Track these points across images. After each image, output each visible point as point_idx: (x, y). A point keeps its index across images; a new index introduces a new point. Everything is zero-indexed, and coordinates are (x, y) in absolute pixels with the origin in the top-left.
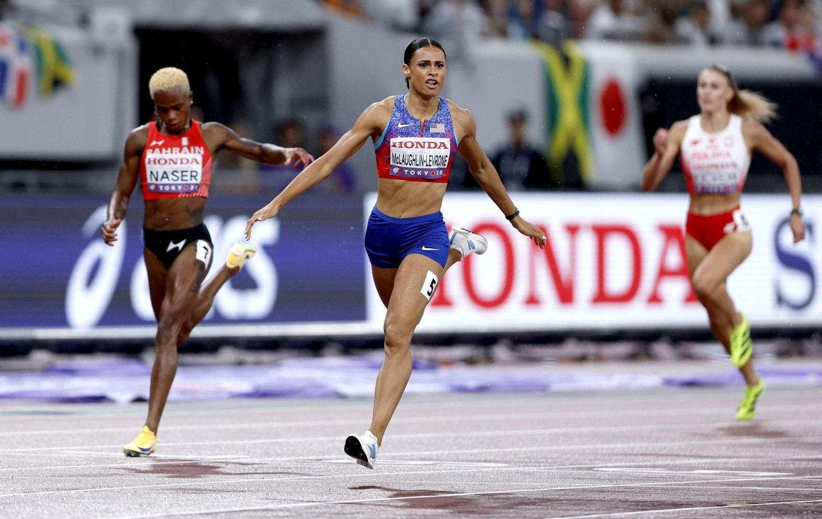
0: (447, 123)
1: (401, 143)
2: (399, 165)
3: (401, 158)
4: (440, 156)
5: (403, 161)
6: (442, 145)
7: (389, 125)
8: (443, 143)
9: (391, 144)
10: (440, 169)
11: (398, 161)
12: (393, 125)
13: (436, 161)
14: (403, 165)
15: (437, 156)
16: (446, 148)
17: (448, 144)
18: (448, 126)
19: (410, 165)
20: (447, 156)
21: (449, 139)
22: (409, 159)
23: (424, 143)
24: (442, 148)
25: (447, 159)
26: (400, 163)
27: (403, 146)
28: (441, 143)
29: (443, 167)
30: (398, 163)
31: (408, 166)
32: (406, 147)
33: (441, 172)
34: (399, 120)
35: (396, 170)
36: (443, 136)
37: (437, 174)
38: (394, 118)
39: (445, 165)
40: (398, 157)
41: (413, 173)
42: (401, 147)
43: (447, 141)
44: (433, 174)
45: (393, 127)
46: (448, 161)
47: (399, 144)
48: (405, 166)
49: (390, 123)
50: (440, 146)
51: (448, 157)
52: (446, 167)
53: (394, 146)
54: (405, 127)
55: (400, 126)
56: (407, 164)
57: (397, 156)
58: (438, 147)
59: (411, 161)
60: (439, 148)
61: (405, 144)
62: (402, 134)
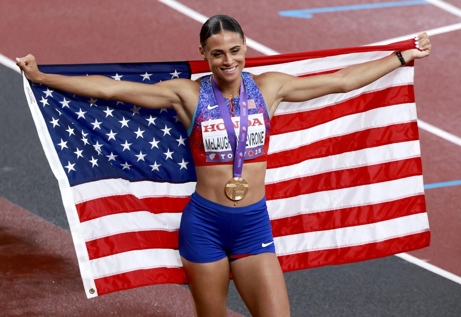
0: (257, 98)
1: (213, 126)
2: (214, 151)
3: (216, 143)
4: (256, 134)
5: (218, 146)
6: (256, 121)
7: (198, 108)
8: (257, 119)
9: (203, 129)
10: (259, 147)
11: (213, 146)
12: (202, 108)
13: (253, 140)
14: (219, 150)
15: (253, 134)
16: (260, 124)
17: (262, 120)
18: (259, 100)
19: (226, 148)
20: (263, 132)
21: (262, 114)
22: (224, 142)
23: (237, 122)
24: (257, 124)
25: (264, 135)
26: (216, 149)
27: (215, 128)
28: (255, 120)
29: (261, 144)
30: (213, 149)
31: (225, 150)
32: (219, 129)
33: (260, 150)
34: (208, 101)
35: (212, 157)
36: (255, 112)
37: (256, 153)
38: (202, 100)
39: (262, 142)
40: (212, 143)
41: (230, 156)
42: (213, 130)
43: (260, 117)
44: (251, 153)
45: (202, 110)
46: (264, 137)
47: (211, 127)
48: (221, 150)
49: (199, 105)
50: (255, 123)
51: (265, 133)
52: (263, 144)
53: (206, 131)
54: (215, 109)
55: (209, 108)
56: (222, 148)
57: (211, 141)
58: (252, 124)
59: (227, 144)
60: (254, 125)
61: (217, 127)
62: (213, 116)
